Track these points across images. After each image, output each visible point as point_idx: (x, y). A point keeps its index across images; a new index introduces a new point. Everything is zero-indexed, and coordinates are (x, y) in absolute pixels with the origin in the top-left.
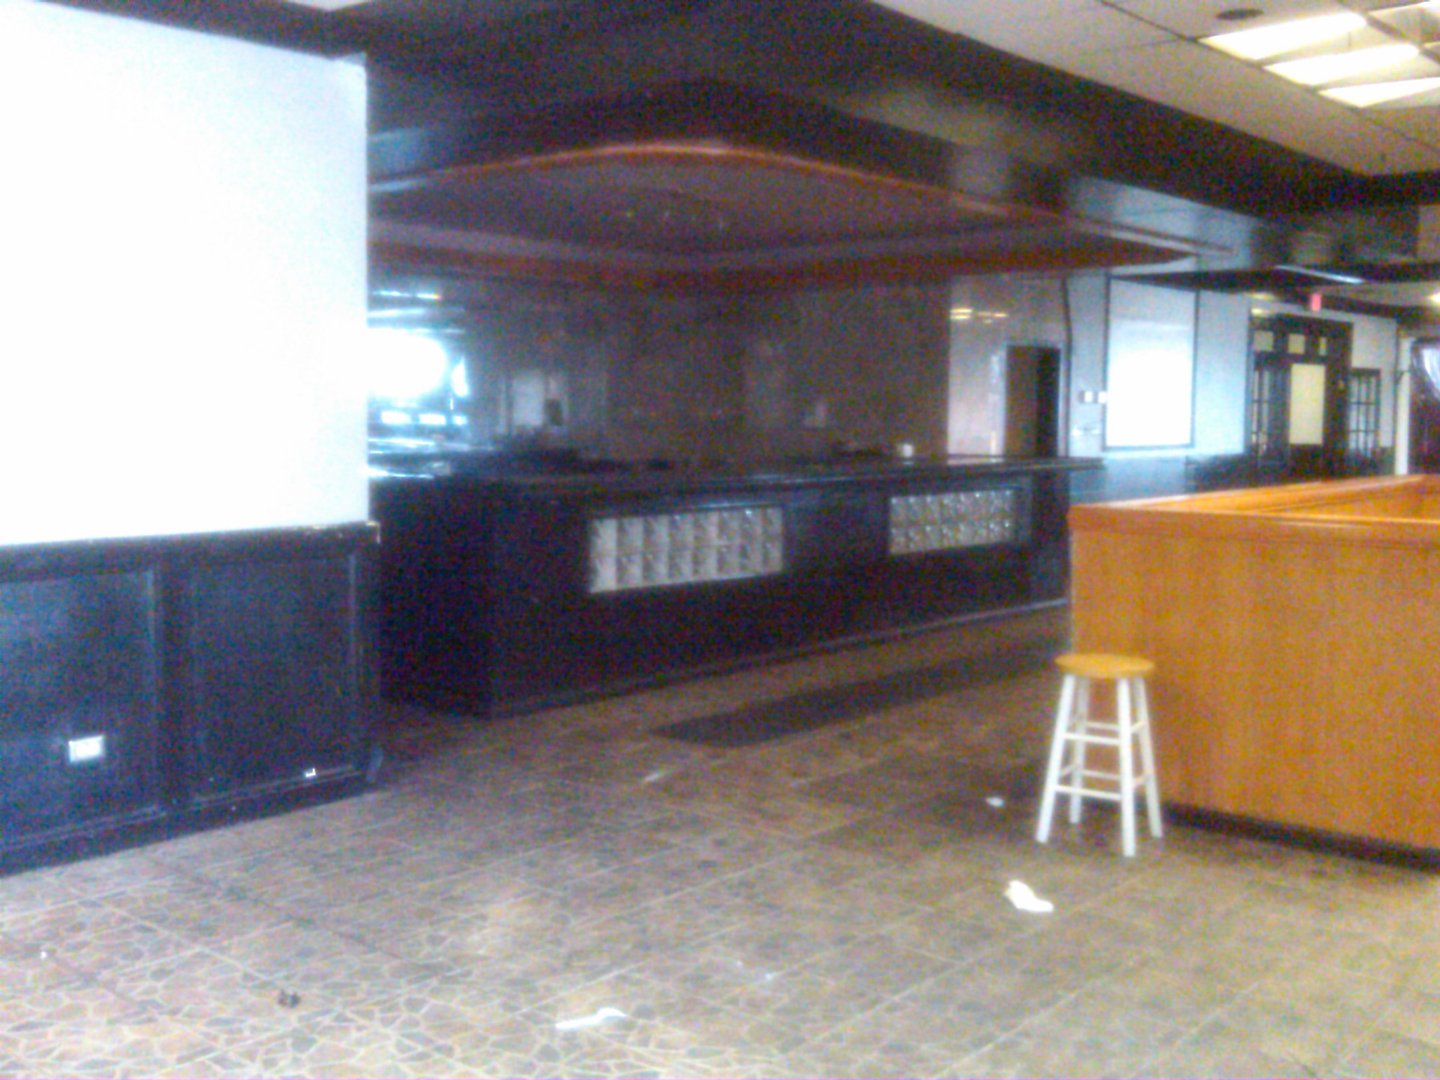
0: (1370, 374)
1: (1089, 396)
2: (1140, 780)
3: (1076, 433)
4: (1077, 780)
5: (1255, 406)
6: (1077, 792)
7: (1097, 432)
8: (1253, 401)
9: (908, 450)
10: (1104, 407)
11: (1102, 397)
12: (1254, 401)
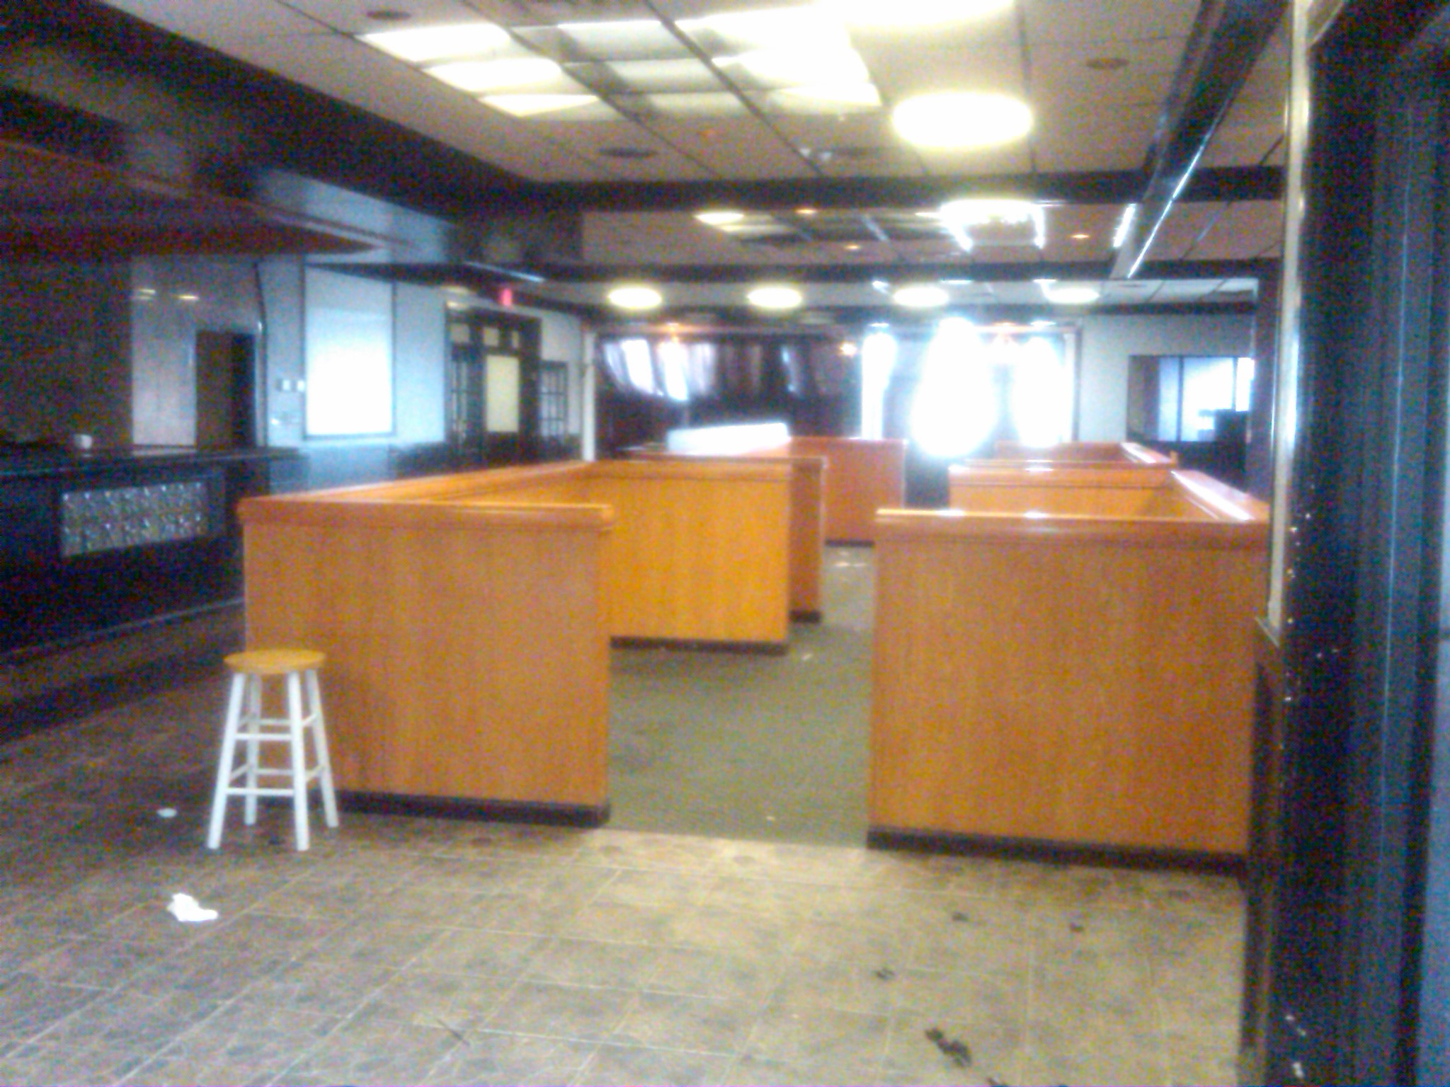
0: (558, 367)
1: (286, 385)
2: (313, 773)
3: (274, 422)
4: (252, 781)
5: (455, 397)
6: (252, 792)
7: (297, 420)
8: (451, 390)
9: (86, 441)
10: (303, 397)
11: (301, 385)
12: (453, 391)
